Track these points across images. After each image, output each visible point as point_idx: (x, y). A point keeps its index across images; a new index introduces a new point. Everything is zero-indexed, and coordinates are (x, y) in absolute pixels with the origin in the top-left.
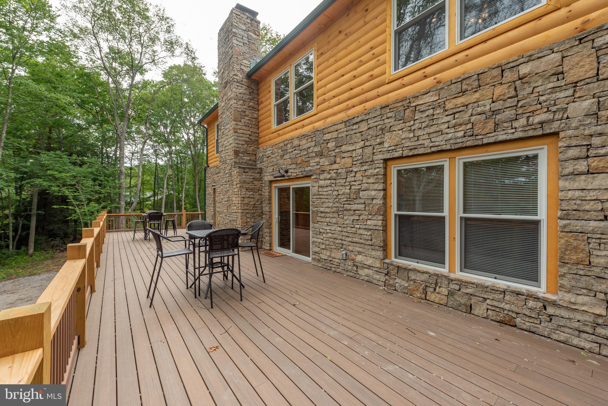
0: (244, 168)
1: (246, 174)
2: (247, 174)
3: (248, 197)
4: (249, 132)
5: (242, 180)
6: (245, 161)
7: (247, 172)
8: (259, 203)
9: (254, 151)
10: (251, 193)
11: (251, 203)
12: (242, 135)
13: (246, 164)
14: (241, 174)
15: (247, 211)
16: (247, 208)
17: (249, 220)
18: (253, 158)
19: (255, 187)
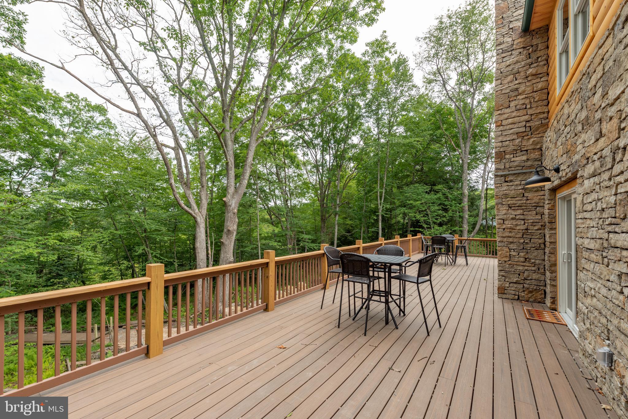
0: (505, 176)
1: (508, 184)
2: (511, 184)
3: (512, 219)
4: (526, 117)
5: (501, 193)
6: (516, 164)
7: (511, 181)
8: (536, 228)
9: (538, 143)
10: (519, 212)
11: (518, 228)
12: (511, 126)
13: (520, 168)
14: (498, 185)
15: (511, 240)
16: (510, 235)
17: (513, 253)
18: (536, 154)
19: (528, 202)
